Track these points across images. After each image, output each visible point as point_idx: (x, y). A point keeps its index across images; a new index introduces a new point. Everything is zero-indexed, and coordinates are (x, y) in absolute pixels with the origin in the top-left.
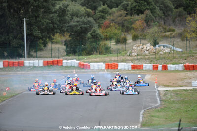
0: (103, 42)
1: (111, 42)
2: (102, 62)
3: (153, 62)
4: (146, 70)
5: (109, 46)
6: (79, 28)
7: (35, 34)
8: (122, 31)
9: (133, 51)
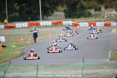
0: (87, 10)
1: (92, 10)
2: (86, 22)
4: (113, 27)
6: (72, 2)
7: (46, 6)
8: (98, 3)
9: (105, 15)
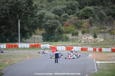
0: (65, 35)
1: (69, 34)
2: (63, 46)
3: (93, 47)
4: (89, 51)
5: (68, 37)
6: (50, 26)
7: (25, 29)
8: (76, 28)
9: (82, 40)
